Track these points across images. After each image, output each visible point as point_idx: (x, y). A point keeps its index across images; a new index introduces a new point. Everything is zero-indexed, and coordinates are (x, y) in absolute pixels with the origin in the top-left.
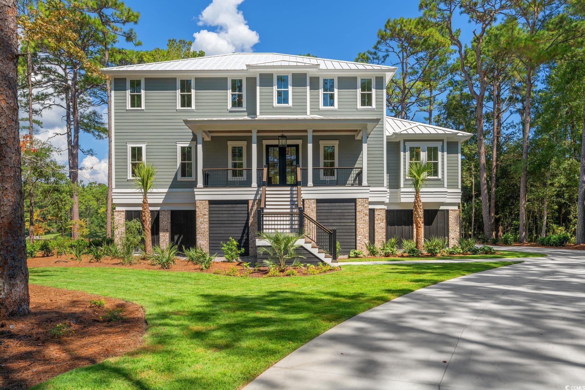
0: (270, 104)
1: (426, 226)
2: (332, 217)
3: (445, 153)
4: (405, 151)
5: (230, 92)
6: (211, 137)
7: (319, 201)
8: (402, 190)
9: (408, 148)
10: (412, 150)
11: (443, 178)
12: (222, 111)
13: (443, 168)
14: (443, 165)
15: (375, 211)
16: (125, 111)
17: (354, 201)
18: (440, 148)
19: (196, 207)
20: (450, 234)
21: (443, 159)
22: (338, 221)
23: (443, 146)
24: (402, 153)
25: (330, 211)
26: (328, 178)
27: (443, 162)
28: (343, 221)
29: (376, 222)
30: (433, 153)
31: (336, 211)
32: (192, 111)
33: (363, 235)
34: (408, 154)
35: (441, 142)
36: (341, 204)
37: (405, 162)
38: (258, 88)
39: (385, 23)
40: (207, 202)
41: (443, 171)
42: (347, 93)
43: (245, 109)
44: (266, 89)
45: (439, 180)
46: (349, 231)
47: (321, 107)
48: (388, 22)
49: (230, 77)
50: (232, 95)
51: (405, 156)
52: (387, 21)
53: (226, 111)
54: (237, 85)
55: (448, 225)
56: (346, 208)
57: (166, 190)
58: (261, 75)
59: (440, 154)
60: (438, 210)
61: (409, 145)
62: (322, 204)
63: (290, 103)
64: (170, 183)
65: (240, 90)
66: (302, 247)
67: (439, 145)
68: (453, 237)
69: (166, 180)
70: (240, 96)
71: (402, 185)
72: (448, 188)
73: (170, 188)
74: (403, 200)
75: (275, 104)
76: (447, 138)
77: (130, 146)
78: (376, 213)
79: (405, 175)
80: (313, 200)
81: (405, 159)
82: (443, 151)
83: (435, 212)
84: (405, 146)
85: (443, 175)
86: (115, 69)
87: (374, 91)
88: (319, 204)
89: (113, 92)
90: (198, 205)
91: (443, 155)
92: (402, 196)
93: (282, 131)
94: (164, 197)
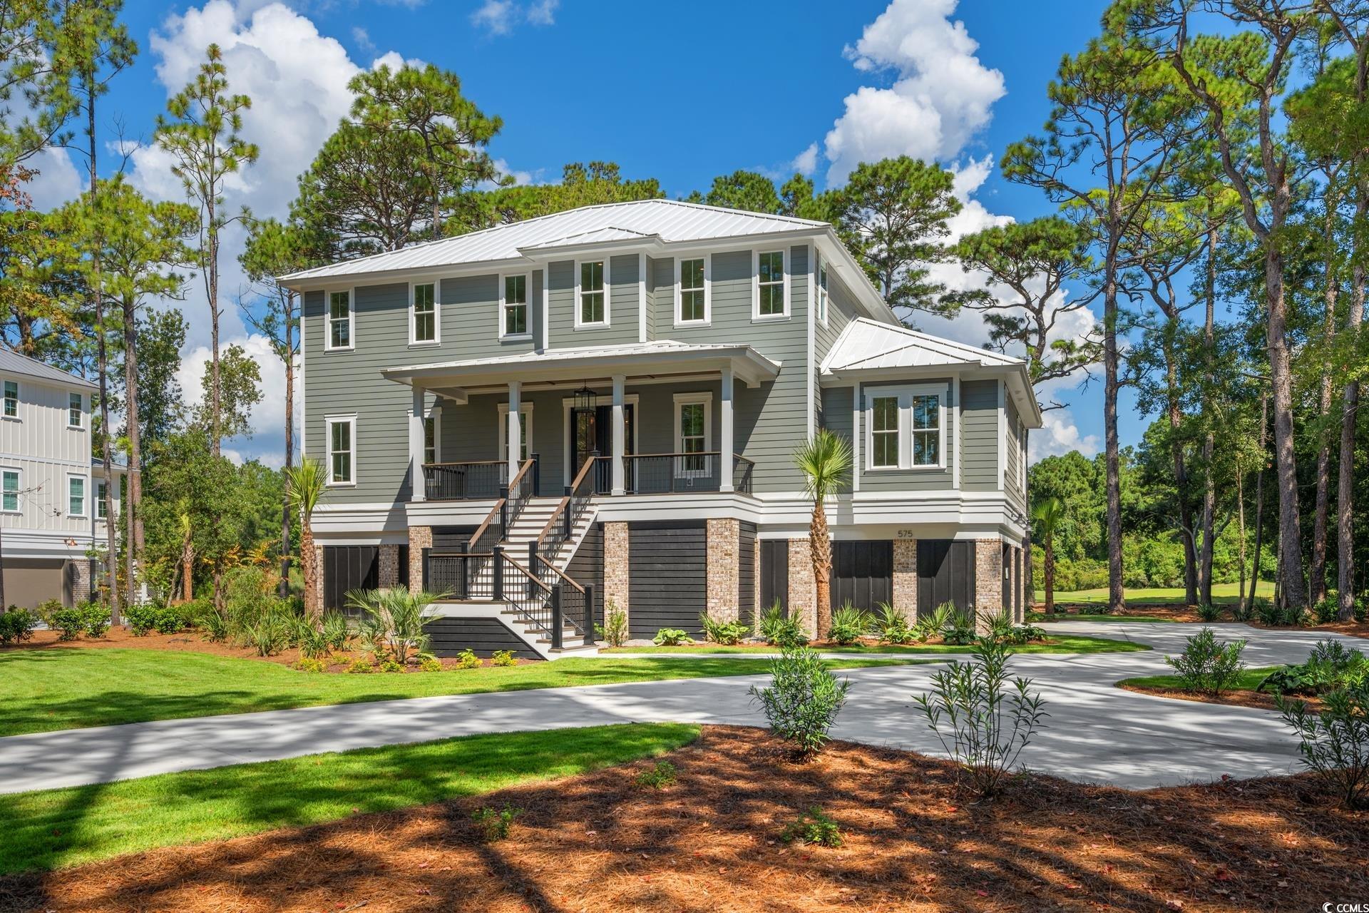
0: (567, 324)
1: (925, 580)
2: (661, 560)
3: (956, 410)
4: (863, 409)
5: (502, 303)
6: (470, 396)
7: (633, 526)
8: (857, 496)
9: (869, 401)
10: (878, 403)
11: (950, 467)
12: (488, 342)
13: (950, 444)
14: (950, 437)
15: (790, 544)
16: (322, 354)
17: (702, 524)
18: (943, 397)
19: (409, 539)
20: (978, 597)
21: (950, 422)
22: (672, 567)
23: (950, 393)
24: (857, 414)
25: (656, 547)
26: (693, 475)
27: (950, 429)
28: (682, 567)
29: (790, 569)
30: (927, 410)
31: (667, 546)
32: (436, 347)
33: (721, 598)
34: (870, 414)
35: (946, 385)
36: (678, 532)
37: (863, 433)
38: (546, 292)
39: (1057, 67)
40: (428, 531)
41: (950, 452)
42: (730, 289)
43: (530, 337)
44: (562, 293)
45: (941, 471)
46: (693, 588)
47: (678, 321)
48: (1064, 63)
49: (503, 273)
50: (508, 309)
51: (863, 418)
52: (1060, 60)
53: (495, 342)
54: (516, 289)
55: (974, 575)
56: (688, 540)
57: (389, 506)
58: (551, 265)
59: (942, 411)
60: (951, 541)
61: (871, 393)
62: (640, 533)
63: (607, 321)
64: (397, 492)
65: (521, 297)
66: (495, 619)
67: (941, 390)
68: (985, 605)
69: (391, 486)
70: (522, 310)
71: (856, 486)
72: (962, 489)
73: (396, 501)
74: (858, 520)
75: (579, 323)
76: (962, 374)
77: (330, 421)
78: (792, 549)
79: (863, 462)
80: (621, 524)
81: (863, 425)
82: (950, 405)
83: (945, 545)
84: (862, 397)
85: (950, 459)
86: (305, 274)
87: (787, 279)
88: (634, 533)
89: (303, 319)
90: (412, 535)
91: (950, 415)
92: (855, 510)
93: (585, 381)
94: (385, 519)
